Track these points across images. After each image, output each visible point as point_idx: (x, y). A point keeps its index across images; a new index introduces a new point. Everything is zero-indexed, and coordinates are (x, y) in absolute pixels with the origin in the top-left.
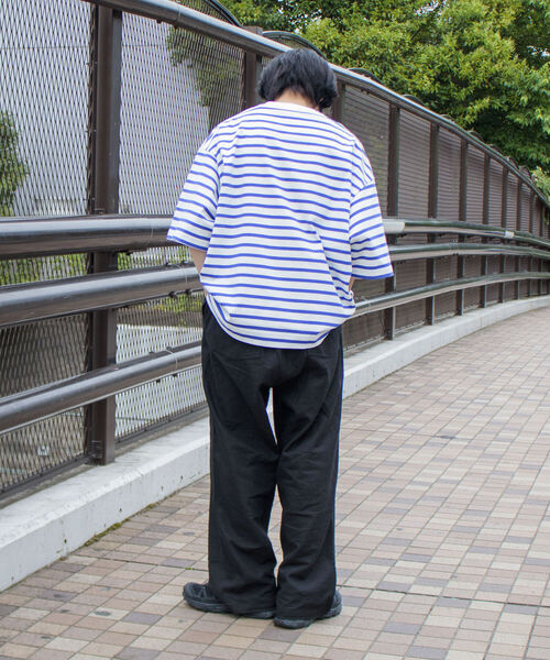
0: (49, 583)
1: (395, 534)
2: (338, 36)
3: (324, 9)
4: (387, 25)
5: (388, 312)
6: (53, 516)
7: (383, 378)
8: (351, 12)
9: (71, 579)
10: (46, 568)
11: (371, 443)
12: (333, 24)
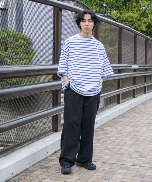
0: (43, 164)
1: (137, 150)
2: (120, 15)
3: (116, 8)
4: (133, 12)
5: (134, 90)
6: (44, 146)
7: (133, 108)
8: (123, 9)
9: (49, 163)
10: (42, 160)
11: (130, 125)
12: (118, 12)
